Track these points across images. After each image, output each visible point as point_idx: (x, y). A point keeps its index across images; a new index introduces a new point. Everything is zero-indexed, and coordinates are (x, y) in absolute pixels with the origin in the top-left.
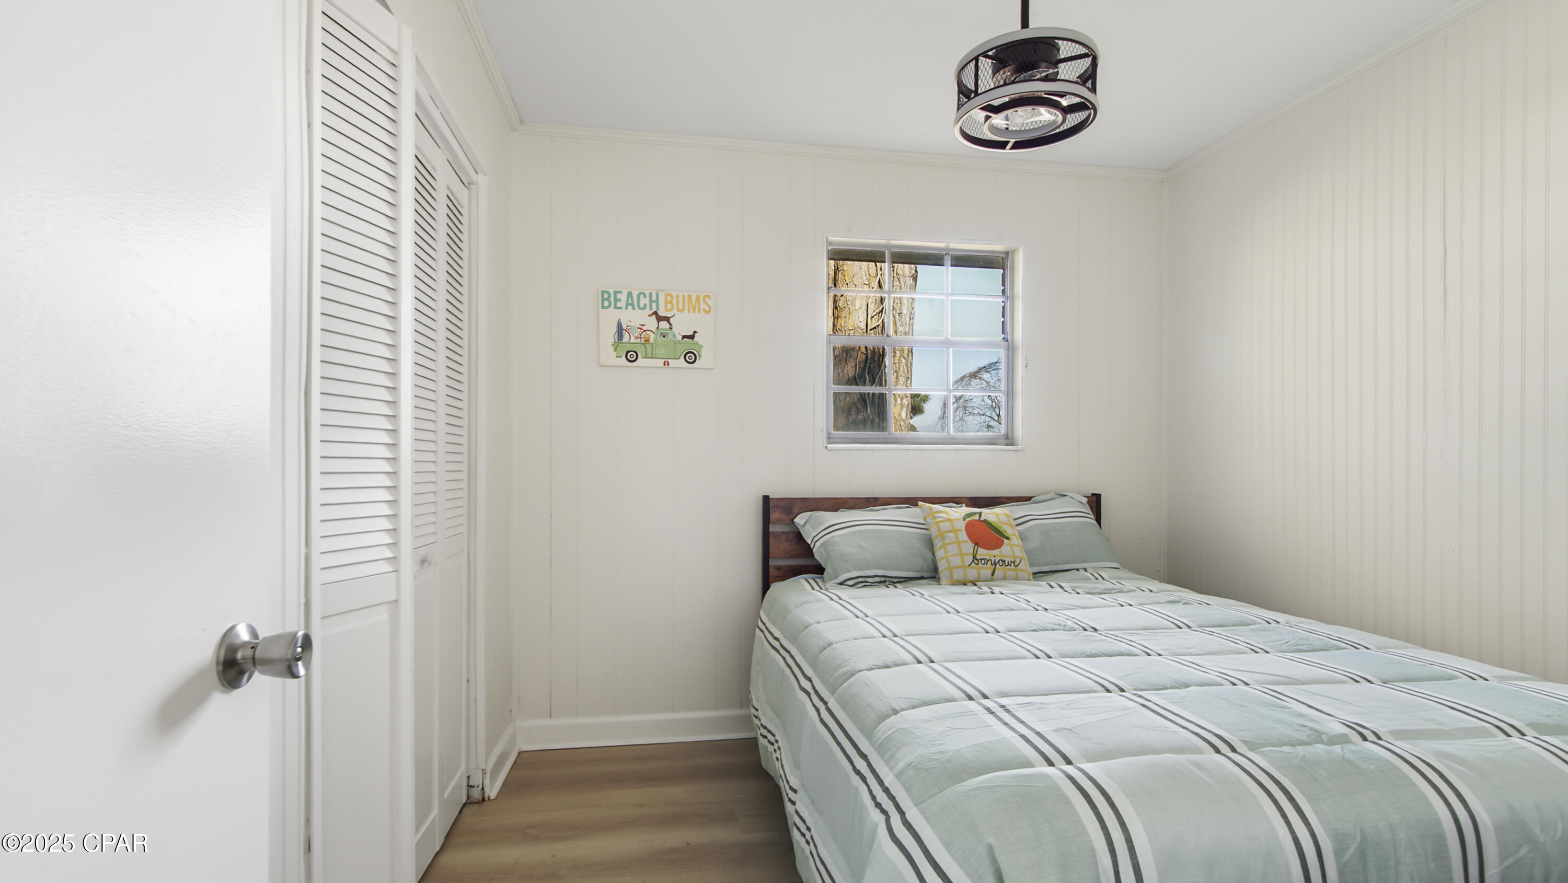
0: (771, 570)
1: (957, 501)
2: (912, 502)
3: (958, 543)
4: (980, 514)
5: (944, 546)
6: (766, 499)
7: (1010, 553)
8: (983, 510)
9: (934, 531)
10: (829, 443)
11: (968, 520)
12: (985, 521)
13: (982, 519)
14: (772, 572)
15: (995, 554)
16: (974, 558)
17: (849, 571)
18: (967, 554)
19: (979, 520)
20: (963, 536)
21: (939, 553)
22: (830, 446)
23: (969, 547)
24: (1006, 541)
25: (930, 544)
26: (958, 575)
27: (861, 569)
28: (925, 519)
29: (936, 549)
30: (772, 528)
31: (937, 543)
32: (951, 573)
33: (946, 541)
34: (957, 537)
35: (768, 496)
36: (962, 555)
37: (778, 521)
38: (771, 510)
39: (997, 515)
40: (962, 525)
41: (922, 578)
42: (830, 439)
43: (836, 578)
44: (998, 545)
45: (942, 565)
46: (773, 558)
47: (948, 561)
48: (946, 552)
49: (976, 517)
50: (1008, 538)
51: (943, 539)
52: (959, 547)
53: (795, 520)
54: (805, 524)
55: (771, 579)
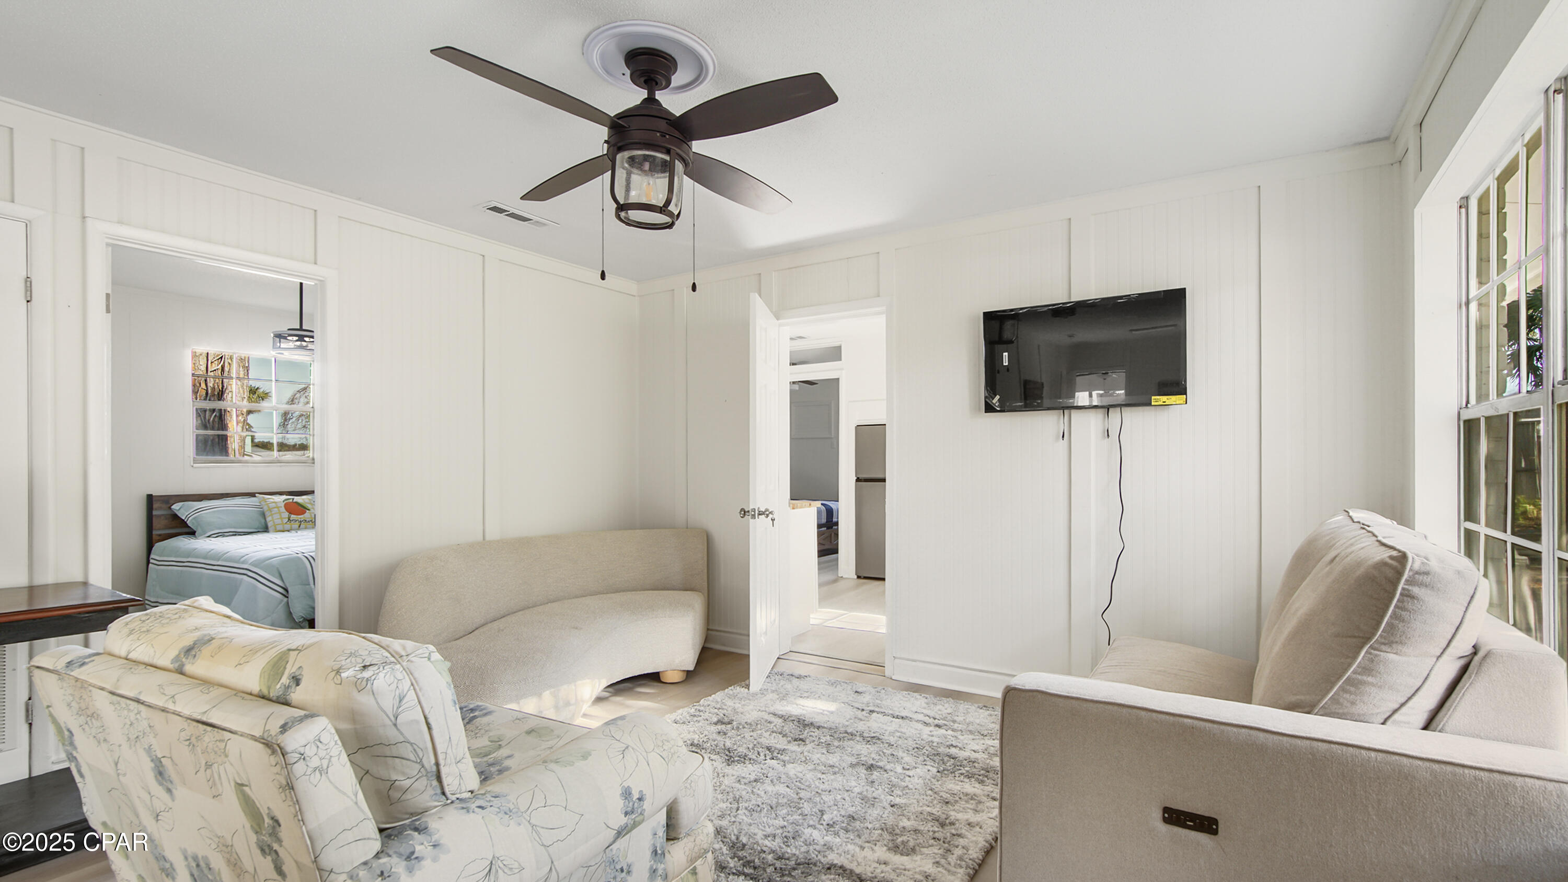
0: (154, 536)
1: (281, 493)
2: (252, 495)
3: (280, 513)
4: (293, 499)
5: (272, 515)
6: (150, 498)
7: (309, 516)
8: (295, 497)
9: (265, 508)
10: (194, 463)
11: (285, 502)
12: (296, 502)
13: (294, 501)
14: (154, 537)
15: (301, 517)
16: (289, 519)
17: (213, 530)
18: (285, 518)
19: (293, 502)
20: (283, 509)
21: (268, 519)
22: (195, 465)
23: (287, 514)
24: (308, 511)
25: (263, 515)
26: (279, 528)
27: (220, 529)
28: (260, 503)
29: (266, 516)
30: (155, 513)
31: (267, 514)
32: (275, 527)
33: (273, 512)
34: (279, 510)
35: (152, 495)
36: (281, 518)
37: (160, 508)
38: (154, 502)
39: (303, 499)
40: (283, 504)
41: (258, 532)
42: (195, 461)
43: (205, 534)
44: (303, 513)
45: (270, 525)
46: (155, 530)
47: (274, 522)
48: (273, 518)
49: (291, 501)
50: (309, 510)
51: (271, 511)
52: (281, 515)
53: (172, 507)
54: (180, 509)
55: (154, 541)
